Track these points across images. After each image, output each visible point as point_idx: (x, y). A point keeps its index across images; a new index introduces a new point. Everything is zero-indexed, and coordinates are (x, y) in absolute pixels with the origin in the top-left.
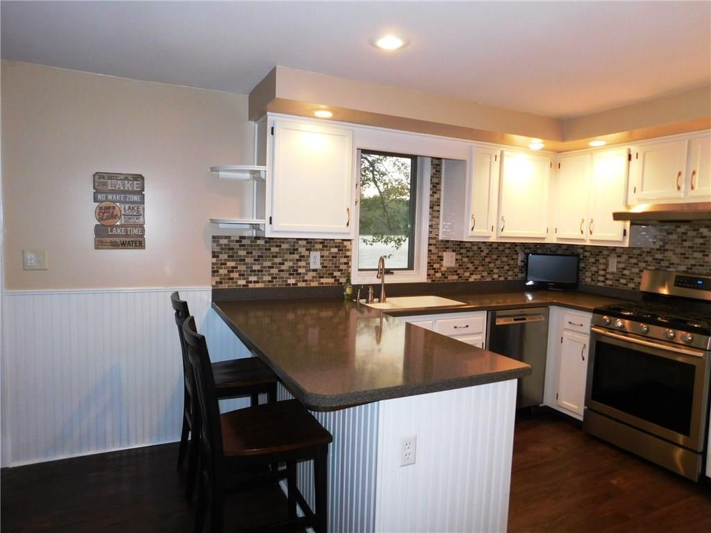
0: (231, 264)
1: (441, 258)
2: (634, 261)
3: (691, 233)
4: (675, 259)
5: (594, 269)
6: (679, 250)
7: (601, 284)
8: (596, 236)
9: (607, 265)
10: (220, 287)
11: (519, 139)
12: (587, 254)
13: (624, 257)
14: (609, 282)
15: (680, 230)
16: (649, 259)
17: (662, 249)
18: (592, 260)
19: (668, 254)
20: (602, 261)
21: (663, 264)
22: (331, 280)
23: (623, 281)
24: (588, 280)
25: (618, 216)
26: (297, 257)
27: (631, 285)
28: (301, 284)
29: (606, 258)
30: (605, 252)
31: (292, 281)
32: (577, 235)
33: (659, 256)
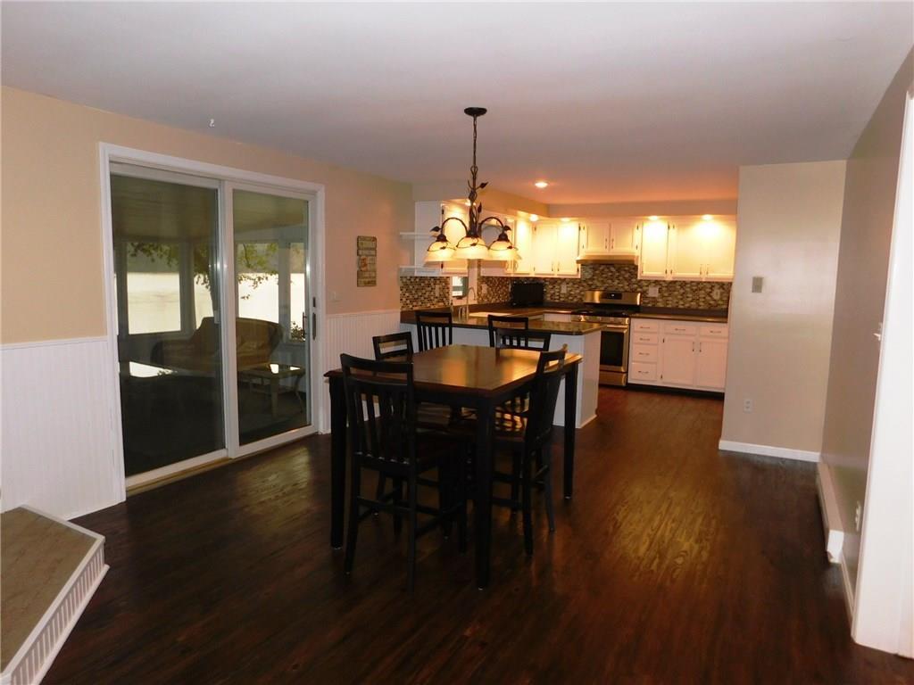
0: (407, 294)
1: (481, 288)
2: (576, 286)
3: (606, 270)
4: (599, 284)
5: (552, 292)
6: (601, 279)
7: (557, 301)
8: (562, 272)
9: (560, 289)
10: (404, 309)
11: (522, 214)
12: (547, 283)
13: (571, 284)
14: (562, 299)
15: (601, 268)
16: (585, 284)
17: (592, 279)
18: (551, 287)
19: (595, 281)
20: (557, 287)
21: (593, 287)
22: (442, 304)
23: (570, 298)
24: (549, 299)
25: (578, 262)
26: (430, 289)
27: (575, 300)
28: (432, 307)
29: (559, 285)
30: (559, 282)
31: (428, 305)
32: (549, 271)
33: (590, 283)
